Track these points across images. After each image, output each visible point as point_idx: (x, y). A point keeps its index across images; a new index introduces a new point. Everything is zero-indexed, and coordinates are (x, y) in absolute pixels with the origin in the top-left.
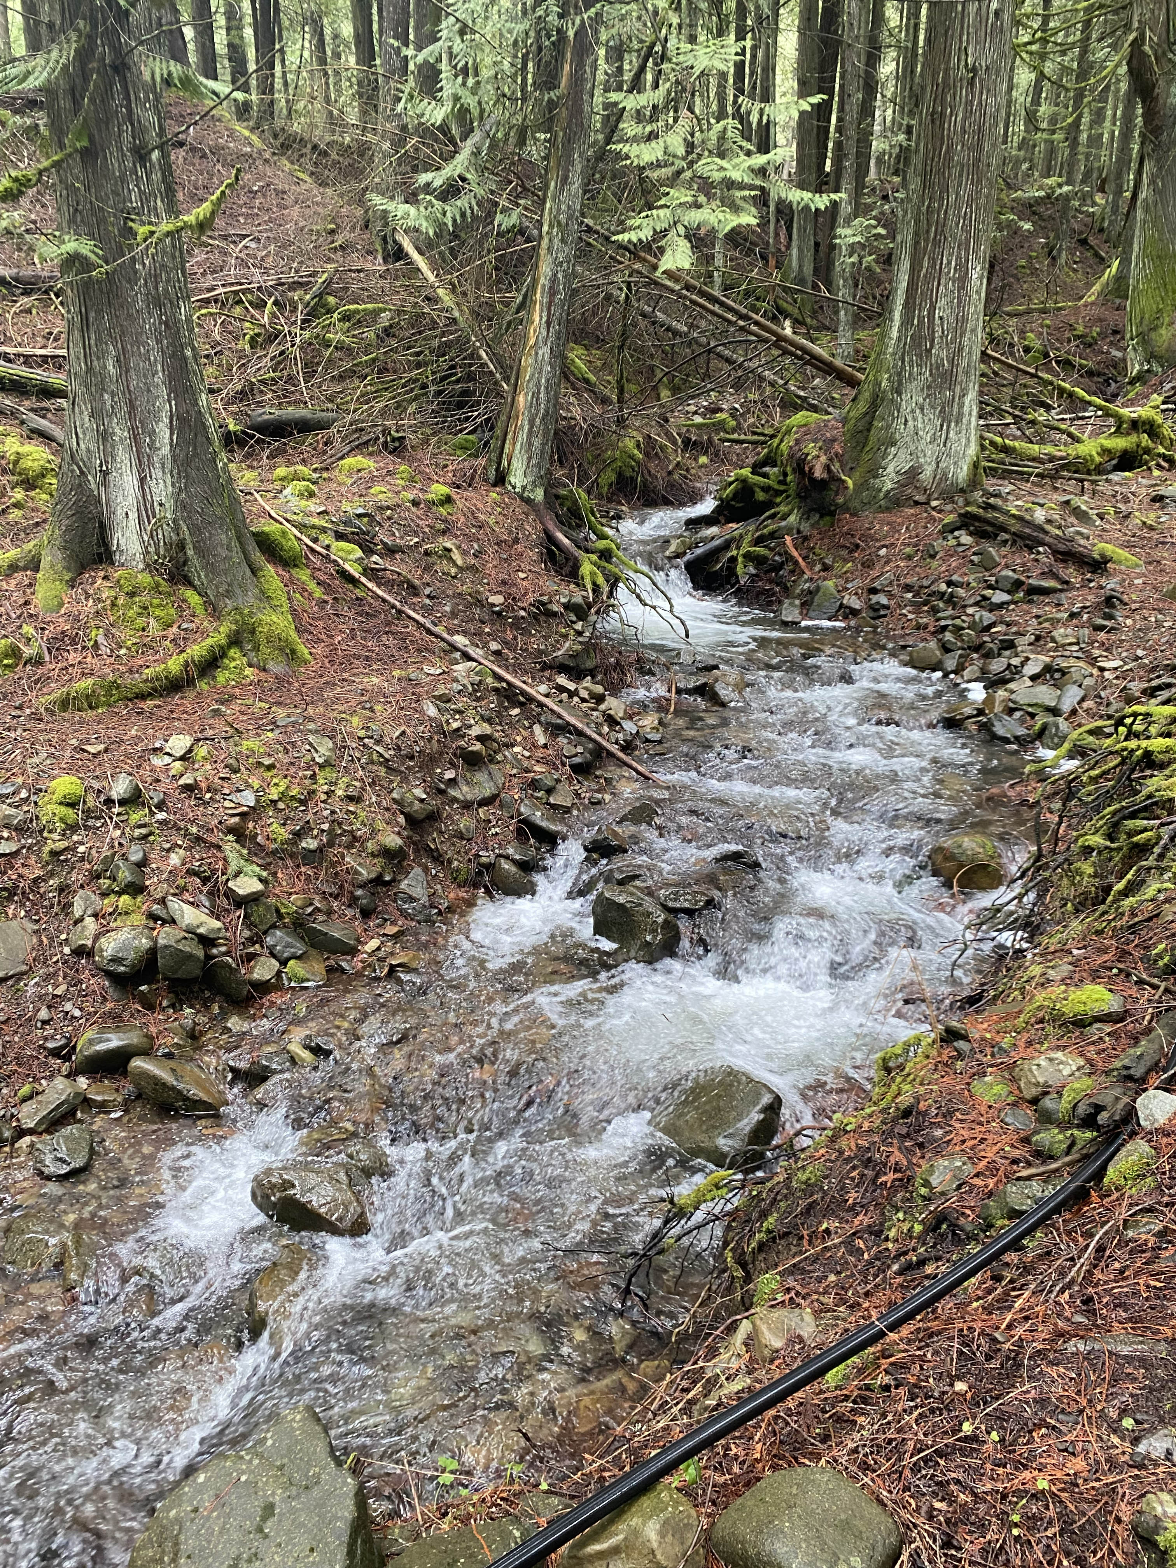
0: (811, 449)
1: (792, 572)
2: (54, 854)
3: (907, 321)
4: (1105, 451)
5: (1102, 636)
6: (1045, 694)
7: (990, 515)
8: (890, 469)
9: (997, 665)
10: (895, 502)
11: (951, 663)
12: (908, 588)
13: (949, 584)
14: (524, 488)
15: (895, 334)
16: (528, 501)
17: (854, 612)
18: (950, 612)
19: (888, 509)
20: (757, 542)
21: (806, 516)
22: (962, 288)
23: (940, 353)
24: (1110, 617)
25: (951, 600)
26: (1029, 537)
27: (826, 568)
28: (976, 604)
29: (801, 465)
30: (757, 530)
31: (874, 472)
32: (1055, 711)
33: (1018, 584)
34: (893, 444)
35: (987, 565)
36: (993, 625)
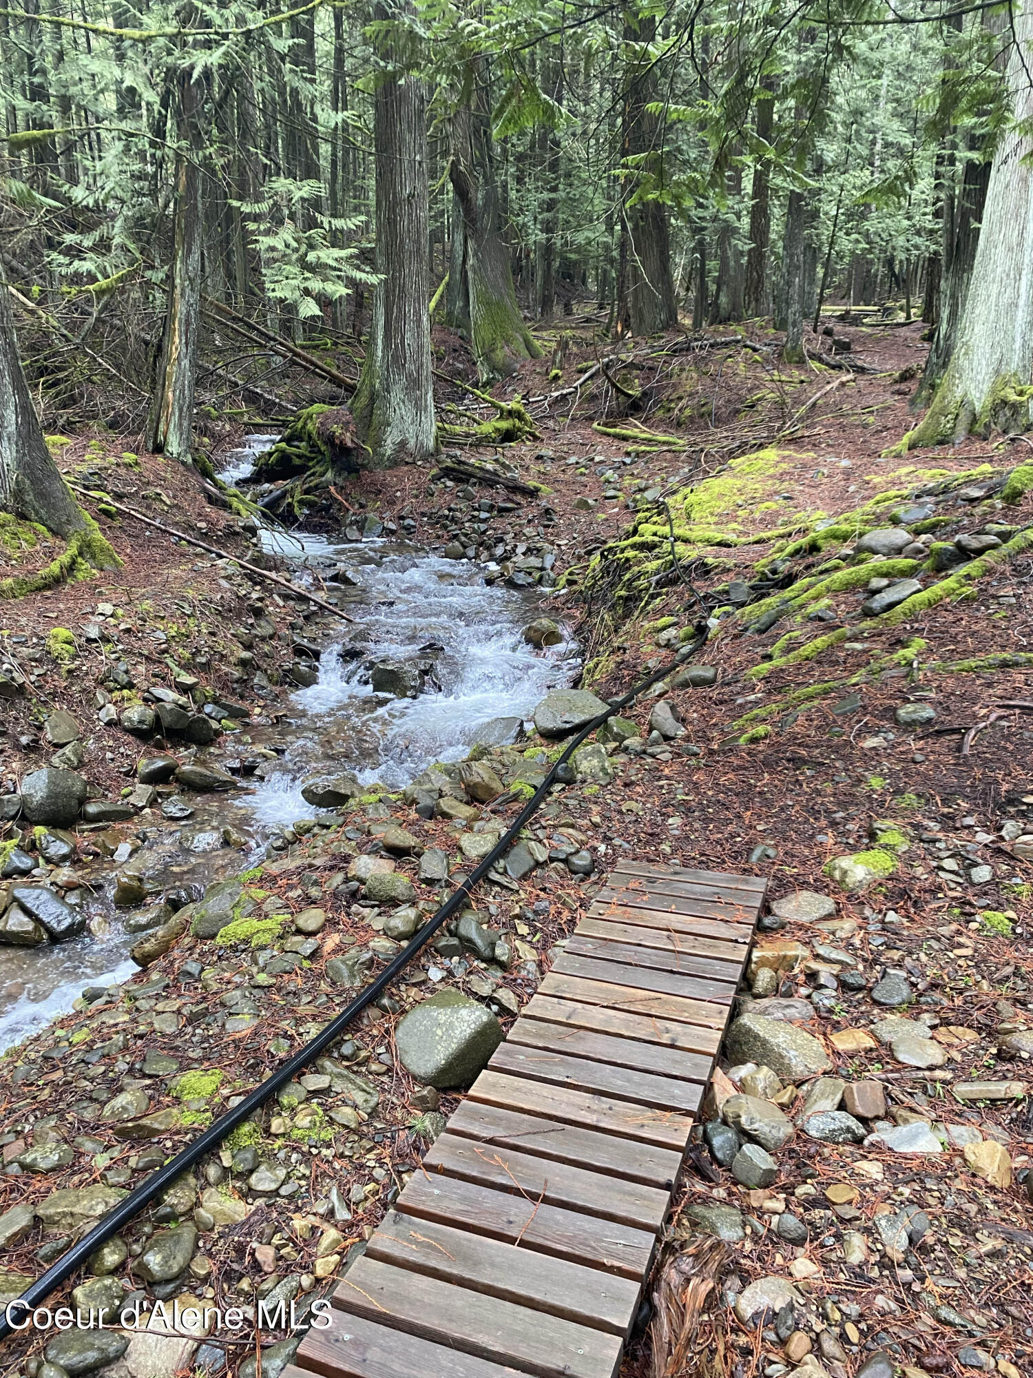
0: (337, 429)
1: (339, 510)
2: (70, 672)
3: (387, 346)
4: (497, 430)
5: (550, 530)
6: (534, 561)
7: (462, 468)
8: (389, 441)
9: (499, 551)
10: (395, 463)
11: (471, 553)
12: (424, 515)
13: (450, 510)
14: (179, 454)
15: (380, 354)
16: (183, 463)
17: (393, 532)
18: (454, 527)
19: (390, 468)
20: (307, 492)
21: (338, 473)
22: (418, 327)
23: (411, 367)
24: (551, 520)
25: (453, 520)
26: (489, 479)
27: (362, 506)
28: (469, 521)
29: (330, 440)
30: (304, 483)
31: (379, 443)
32: (542, 569)
33: (492, 507)
34: (389, 425)
35: (469, 497)
36: (486, 530)
